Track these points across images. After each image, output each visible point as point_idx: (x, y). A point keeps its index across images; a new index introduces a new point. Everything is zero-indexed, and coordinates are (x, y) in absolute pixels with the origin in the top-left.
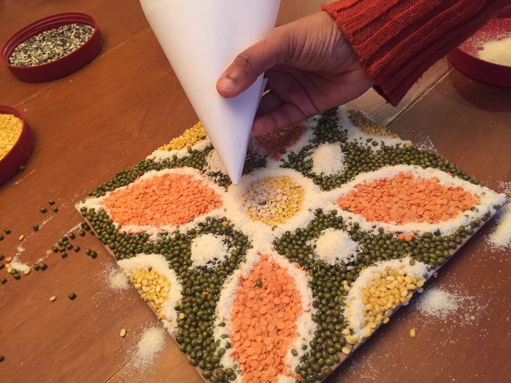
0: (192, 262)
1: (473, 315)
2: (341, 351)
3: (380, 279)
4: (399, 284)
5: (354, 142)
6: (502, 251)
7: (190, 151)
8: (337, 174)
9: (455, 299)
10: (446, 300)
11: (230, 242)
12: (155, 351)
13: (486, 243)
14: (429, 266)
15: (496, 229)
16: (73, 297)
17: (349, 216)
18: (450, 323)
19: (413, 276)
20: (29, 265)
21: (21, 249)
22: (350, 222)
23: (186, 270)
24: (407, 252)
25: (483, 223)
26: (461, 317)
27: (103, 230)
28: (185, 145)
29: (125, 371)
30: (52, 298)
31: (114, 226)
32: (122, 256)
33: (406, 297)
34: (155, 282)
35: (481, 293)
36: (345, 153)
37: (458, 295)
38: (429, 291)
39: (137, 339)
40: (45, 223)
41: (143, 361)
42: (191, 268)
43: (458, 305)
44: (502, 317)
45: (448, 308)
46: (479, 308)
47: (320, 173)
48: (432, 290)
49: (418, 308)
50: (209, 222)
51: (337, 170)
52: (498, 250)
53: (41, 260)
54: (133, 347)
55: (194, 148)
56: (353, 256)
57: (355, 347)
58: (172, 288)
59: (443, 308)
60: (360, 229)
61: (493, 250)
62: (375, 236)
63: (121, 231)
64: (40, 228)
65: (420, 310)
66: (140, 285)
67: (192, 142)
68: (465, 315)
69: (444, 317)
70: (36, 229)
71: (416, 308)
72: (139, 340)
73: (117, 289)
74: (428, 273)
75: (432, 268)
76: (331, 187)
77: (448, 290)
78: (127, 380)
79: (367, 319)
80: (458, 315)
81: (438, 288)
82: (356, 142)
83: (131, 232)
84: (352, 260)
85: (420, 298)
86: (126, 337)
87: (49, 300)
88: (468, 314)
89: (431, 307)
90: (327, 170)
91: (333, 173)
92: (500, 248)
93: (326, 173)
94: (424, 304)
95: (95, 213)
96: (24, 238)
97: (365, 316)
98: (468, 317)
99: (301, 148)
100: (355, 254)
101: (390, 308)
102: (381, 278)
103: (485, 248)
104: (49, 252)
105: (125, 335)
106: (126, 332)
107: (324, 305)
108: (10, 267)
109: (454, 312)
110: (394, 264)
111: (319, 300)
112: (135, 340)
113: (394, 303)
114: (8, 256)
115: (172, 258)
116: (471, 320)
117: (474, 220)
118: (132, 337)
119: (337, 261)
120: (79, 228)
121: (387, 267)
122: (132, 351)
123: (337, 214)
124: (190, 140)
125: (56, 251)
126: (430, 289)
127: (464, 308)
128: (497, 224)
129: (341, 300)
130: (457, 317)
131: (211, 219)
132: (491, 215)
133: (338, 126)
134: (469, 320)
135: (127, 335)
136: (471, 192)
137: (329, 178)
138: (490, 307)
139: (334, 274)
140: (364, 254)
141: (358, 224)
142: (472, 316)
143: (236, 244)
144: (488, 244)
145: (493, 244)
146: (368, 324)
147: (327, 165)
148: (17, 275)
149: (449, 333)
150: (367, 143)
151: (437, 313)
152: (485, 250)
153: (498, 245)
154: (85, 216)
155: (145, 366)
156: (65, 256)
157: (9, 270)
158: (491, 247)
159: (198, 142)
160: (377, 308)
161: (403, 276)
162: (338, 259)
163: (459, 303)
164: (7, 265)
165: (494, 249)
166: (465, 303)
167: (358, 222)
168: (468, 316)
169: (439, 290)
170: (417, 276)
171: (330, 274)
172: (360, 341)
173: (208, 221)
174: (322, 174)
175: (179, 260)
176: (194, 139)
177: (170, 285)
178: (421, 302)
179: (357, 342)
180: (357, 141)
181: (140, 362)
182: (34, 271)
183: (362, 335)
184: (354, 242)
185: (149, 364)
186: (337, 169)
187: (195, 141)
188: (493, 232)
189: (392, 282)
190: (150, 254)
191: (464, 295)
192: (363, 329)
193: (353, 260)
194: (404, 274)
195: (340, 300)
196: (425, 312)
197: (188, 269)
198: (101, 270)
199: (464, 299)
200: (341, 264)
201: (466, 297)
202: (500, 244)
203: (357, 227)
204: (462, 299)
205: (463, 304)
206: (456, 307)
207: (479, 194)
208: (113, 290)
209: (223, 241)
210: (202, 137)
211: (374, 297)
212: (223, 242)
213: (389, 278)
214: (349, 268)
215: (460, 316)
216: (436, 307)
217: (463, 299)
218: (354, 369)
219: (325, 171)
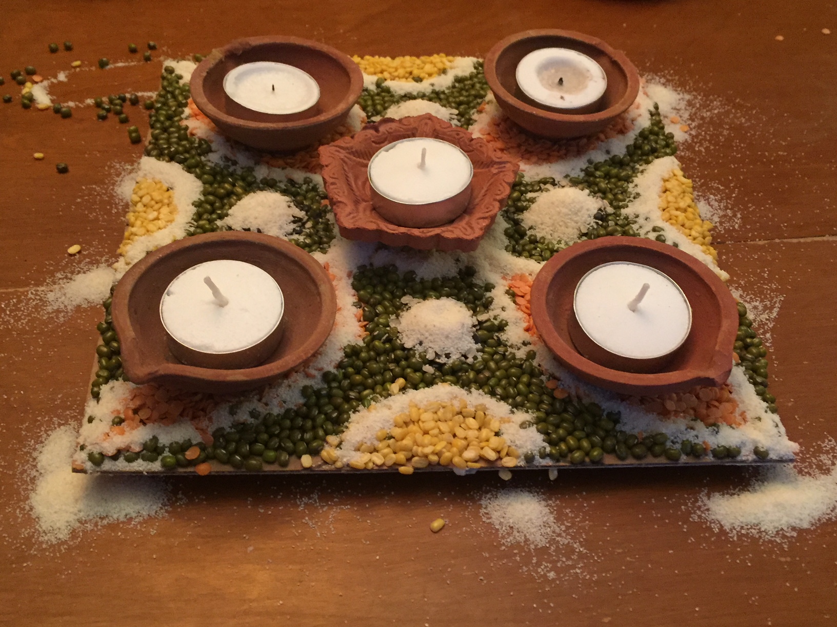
0: (227, 215)
1: (556, 572)
2: (300, 457)
3: (455, 413)
4: (477, 438)
5: (631, 217)
6: (710, 529)
7: (378, 85)
8: (555, 242)
9: (554, 532)
10: (539, 522)
11: (305, 228)
12: (88, 297)
13: (697, 501)
14: (548, 449)
15: (738, 495)
16: (63, 171)
17: (505, 305)
18: (508, 555)
19: (509, 443)
20: (52, 101)
21: (62, 77)
22: (498, 313)
23: (211, 221)
24: (538, 410)
25: (710, 459)
26: (534, 560)
27: (165, 108)
28: (382, 72)
29: (32, 293)
30: (38, 155)
31: (182, 112)
32: (154, 153)
33: (467, 462)
34: (157, 206)
35: (604, 555)
36: (597, 221)
37: (564, 531)
38: (527, 494)
39: (83, 269)
40: (120, 64)
41: (63, 298)
42: (219, 223)
43: (549, 542)
44: (599, 611)
45: (527, 535)
46: (578, 571)
47: (530, 225)
48: (531, 495)
49: (483, 502)
50: (304, 187)
51: (559, 237)
52: (706, 523)
53: (71, 104)
54: (69, 275)
55: (389, 83)
56: (448, 356)
57: (325, 467)
58: (170, 227)
59: (519, 530)
60: (502, 334)
61: (696, 518)
62: (514, 357)
63: (184, 123)
64: (109, 67)
65: (484, 506)
66: (138, 199)
67: (396, 74)
68: (544, 563)
69: (509, 540)
70: (102, 65)
71: (480, 499)
72: (84, 273)
73: (121, 198)
74: (537, 457)
75: (550, 455)
76: (526, 254)
77: (556, 515)
78: (24, 304)
79: (380, 445)
80: (534, 554)
81: (544, 500)
82: (635, 219)
83: (194, 132)
84: (443, 360)
85: (502, 492)
86: (73, 257)
87: (32, 155)
88: (550, 565)
89: (504, 515)
90: (543, 227)
91: (550, 237)
92: (711, 523)
93: (537, 230)
94: (498, 503)
95: (178, 82)
96: (79, 66)
97: (381, 440)
98: (545, 570)
99: (541, 176)
100: (455, 357)
101: (426, 456)
102: (460, 413)
103: (686, 505)
104: (90, 101)
105: (74, 255)
106: (79, 252)
107: (340, 387)
108: (30, 88)
109: (532, 547)
110: (498, 409)
111: (341, 376)
112: (80, 268)
113: (439, 454)
114: (40, 75)
115: (210, 194)
116: (545, 576)
117: (696, 441)
118: (80, 262)
119: (417, 347)
120: (151, 97)
121: (481, 405)
122: (63, 279)
123: (490, 291)
124: (393, 70)
125: (98, 105)
126: (530, 492)
127: (554, 554)
128: (750, 489)
129: (372, 399)
130: (529, 555)
131: (311, 185)
132: (739, 458)
133: (632, 182)
134: (542, 573)
135: (78, 256)
136: (740, 405)
137: (537, 242)
138: (596, 582)
139: (397, 361)
140: (472, 367)
141: (506, 324)
142: (553, 573)
143: (309, 236)
144: (700, 503)
145: (708, 510)
146: (375, 453)
147: (550, 218)
148: (29, 103)
149: (492, 565)
150: (649, 232)
151: (504, 528)
152: (683, 507)
153: (713, 517)
154: (164, 78)
155: (61, 305)
156: (104, 118)
157: (25, 91)
158: (697, 511)
159: (404, 80)
160: (407, 442)
161: (494, 434)
162: (421, 343)
163: (552, 541)
164: (28, 84)
165: (700, 517)
166: (563, 549)
167: (508, 321)
168: (546, 567)
169: (543, 503)
170: (514, 447)
171: (393, 356)
172: (339, 464)
173: (305, 184)
174: (531, 228)
175: (215, 203)
176: (401, 72)
177: (171, 221)
178: (497, 497)
179: (334, 462)
180: (637, 219)
181: (59, 295)
182: (51, 112)
183: (349, 458)
184: (473, 341)
185: (65, 306)
186: (562, 236)
187: (401, 75)
188: (727, 493)
189: (470, 429)
190: (190, 173)
191: (573, 538)
192: (358, 453)
193: (443, 362)
194: (497, 430)
195: (369, 398)
196: (487, 514)
197: (216, 222)
198: (125, 163)
199: (569, 542)
200: (420, 354)
201: (575, 543)
202: (719, 517)
203: (501, 328)
204: (564, 541)
205: (558, 547)
206: (542, 542)
207: (749, 415)
208: (115, 194)
209: (294, 217)
210: (416, 76)
211: (420, 427)
212: (293, 219)
213: (471, 421)
214: (428, 368)
215: (535, 558)
216: (511, 521)
217: (566, 542)
218: (305, 504)
219: (540, 226)
